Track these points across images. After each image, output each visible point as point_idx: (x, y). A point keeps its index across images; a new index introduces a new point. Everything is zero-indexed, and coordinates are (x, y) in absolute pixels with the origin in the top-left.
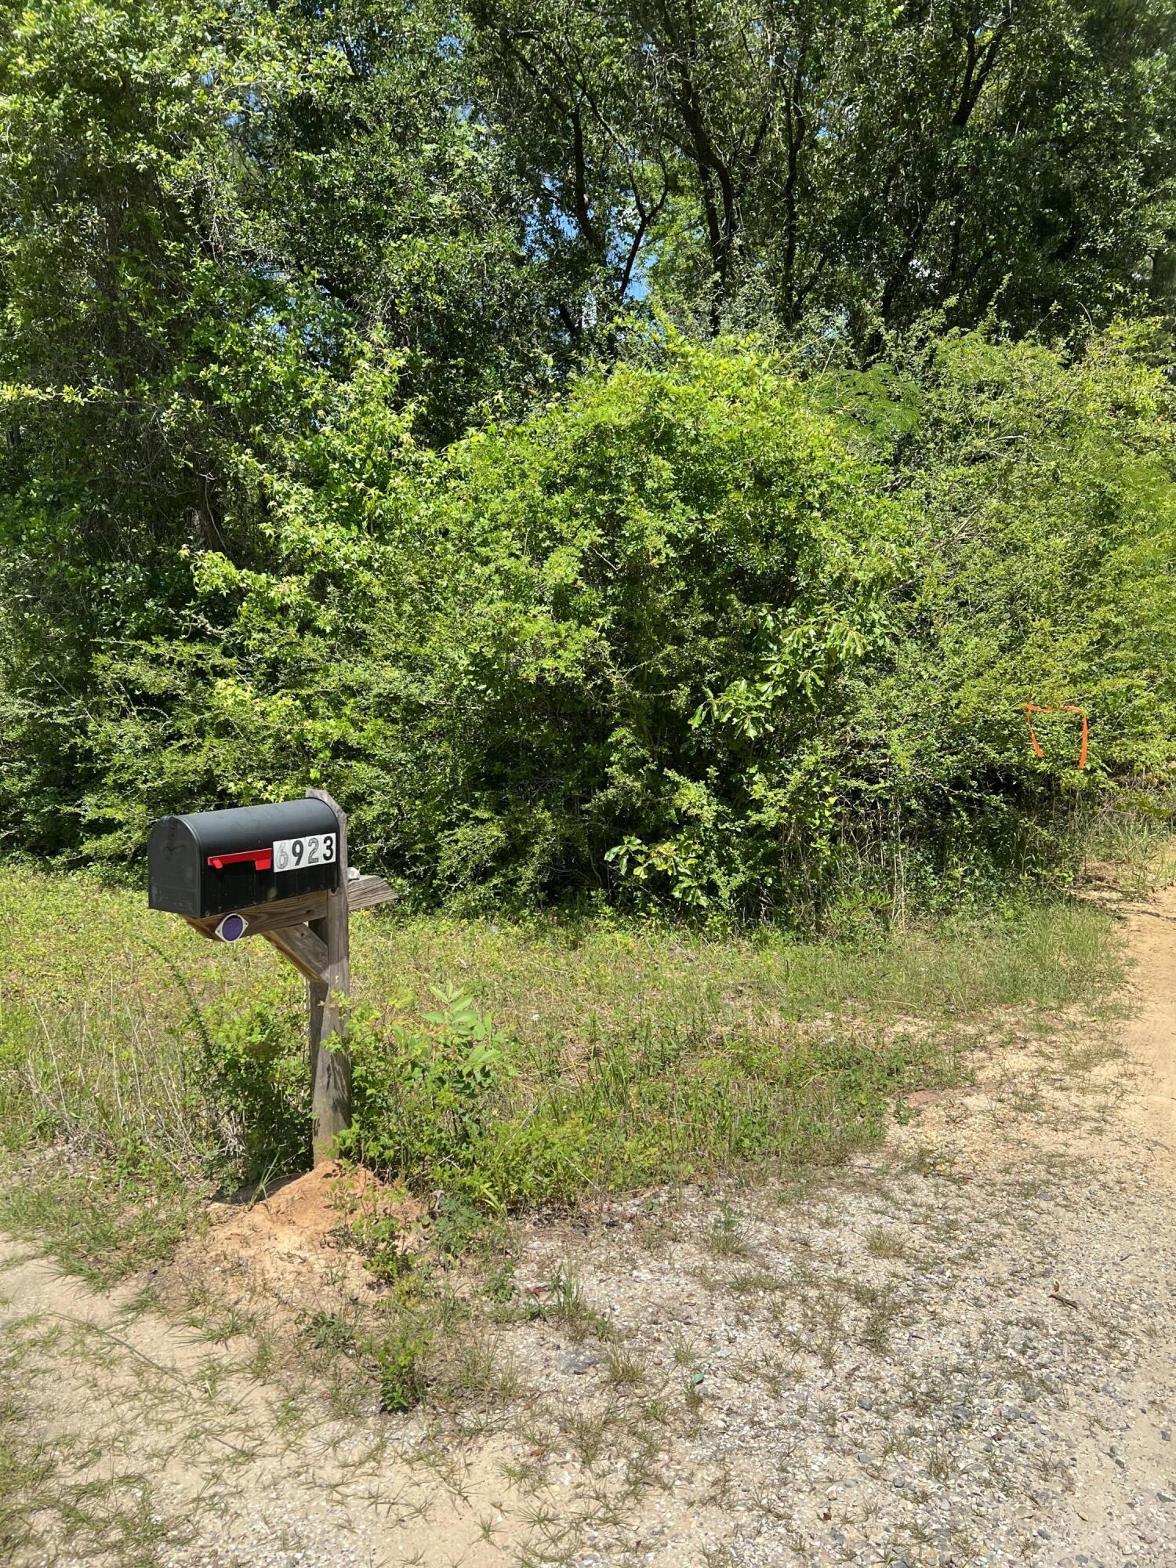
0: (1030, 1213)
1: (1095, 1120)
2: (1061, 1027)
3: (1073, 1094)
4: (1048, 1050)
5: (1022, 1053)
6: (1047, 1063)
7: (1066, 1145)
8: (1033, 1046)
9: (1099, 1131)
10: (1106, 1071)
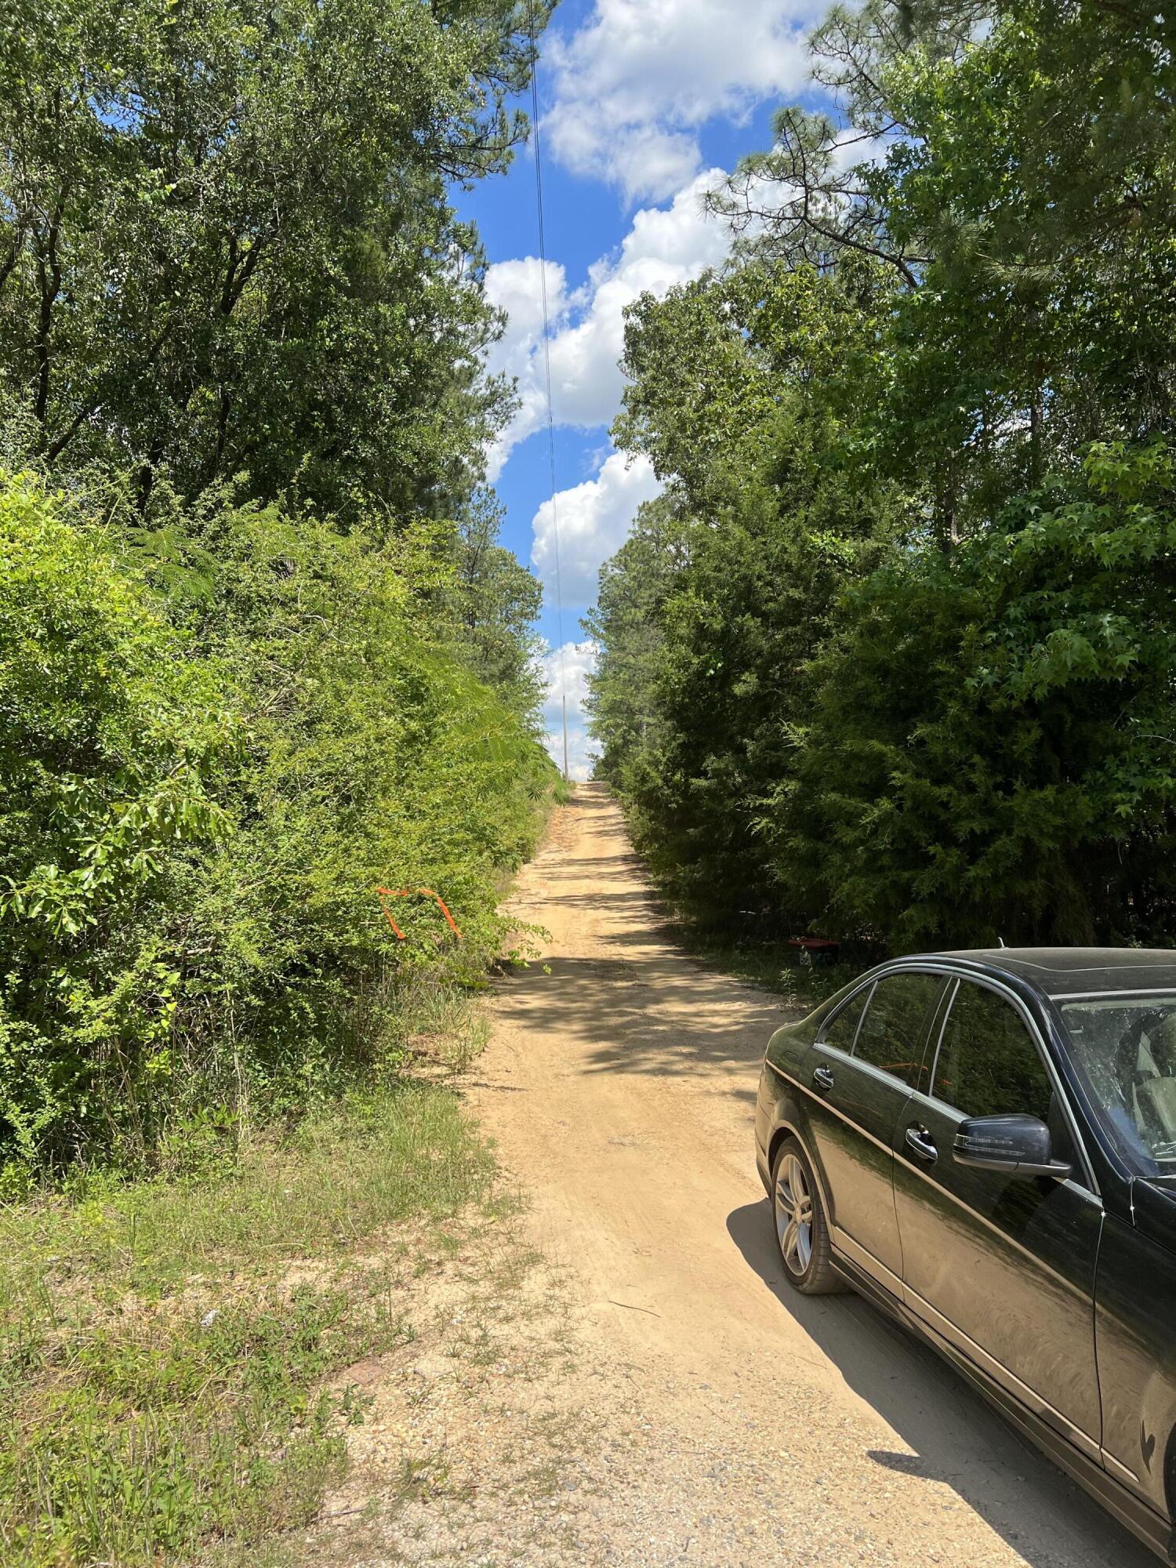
0: (565, 1517)
1: (561, 1354)
2: (464, 1237)
3: (522, 1323)
4: (467, 1270)
5: (441, 1280)
6: (473, 1288)
7: (549, 1398)
8: (449, 1268)
9: (570, 1368)
10: (535, 1285)
